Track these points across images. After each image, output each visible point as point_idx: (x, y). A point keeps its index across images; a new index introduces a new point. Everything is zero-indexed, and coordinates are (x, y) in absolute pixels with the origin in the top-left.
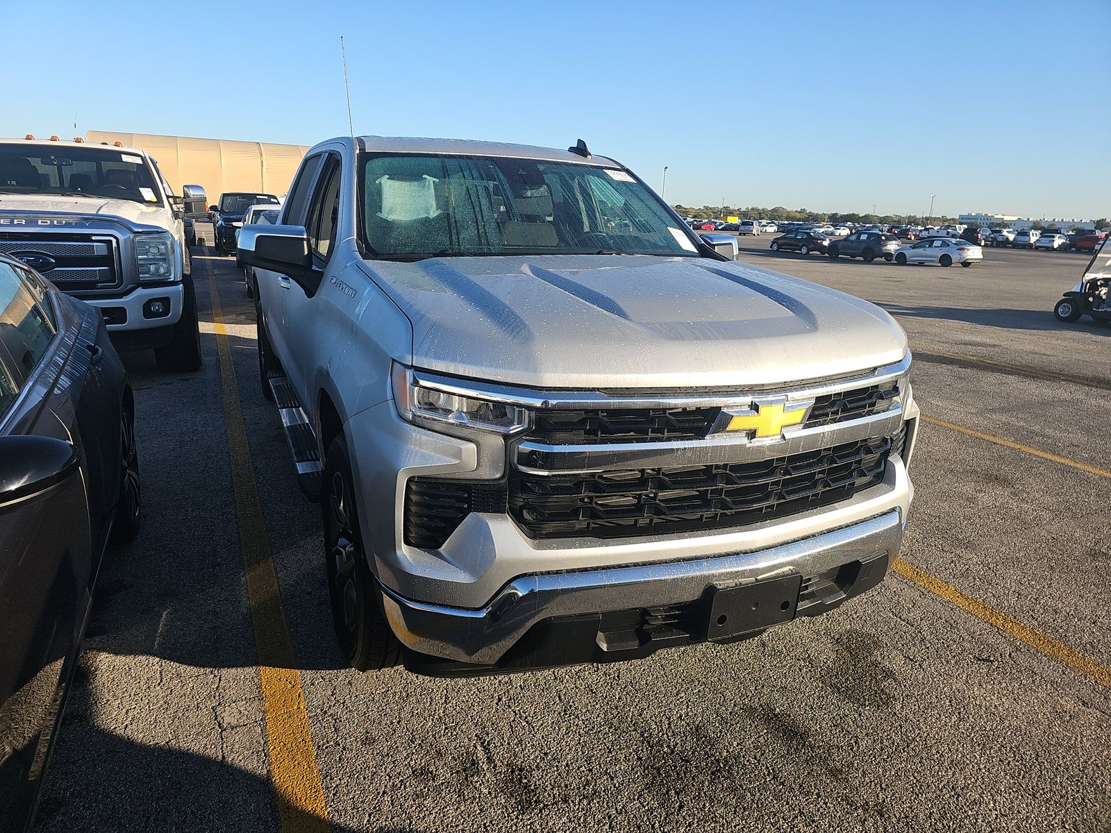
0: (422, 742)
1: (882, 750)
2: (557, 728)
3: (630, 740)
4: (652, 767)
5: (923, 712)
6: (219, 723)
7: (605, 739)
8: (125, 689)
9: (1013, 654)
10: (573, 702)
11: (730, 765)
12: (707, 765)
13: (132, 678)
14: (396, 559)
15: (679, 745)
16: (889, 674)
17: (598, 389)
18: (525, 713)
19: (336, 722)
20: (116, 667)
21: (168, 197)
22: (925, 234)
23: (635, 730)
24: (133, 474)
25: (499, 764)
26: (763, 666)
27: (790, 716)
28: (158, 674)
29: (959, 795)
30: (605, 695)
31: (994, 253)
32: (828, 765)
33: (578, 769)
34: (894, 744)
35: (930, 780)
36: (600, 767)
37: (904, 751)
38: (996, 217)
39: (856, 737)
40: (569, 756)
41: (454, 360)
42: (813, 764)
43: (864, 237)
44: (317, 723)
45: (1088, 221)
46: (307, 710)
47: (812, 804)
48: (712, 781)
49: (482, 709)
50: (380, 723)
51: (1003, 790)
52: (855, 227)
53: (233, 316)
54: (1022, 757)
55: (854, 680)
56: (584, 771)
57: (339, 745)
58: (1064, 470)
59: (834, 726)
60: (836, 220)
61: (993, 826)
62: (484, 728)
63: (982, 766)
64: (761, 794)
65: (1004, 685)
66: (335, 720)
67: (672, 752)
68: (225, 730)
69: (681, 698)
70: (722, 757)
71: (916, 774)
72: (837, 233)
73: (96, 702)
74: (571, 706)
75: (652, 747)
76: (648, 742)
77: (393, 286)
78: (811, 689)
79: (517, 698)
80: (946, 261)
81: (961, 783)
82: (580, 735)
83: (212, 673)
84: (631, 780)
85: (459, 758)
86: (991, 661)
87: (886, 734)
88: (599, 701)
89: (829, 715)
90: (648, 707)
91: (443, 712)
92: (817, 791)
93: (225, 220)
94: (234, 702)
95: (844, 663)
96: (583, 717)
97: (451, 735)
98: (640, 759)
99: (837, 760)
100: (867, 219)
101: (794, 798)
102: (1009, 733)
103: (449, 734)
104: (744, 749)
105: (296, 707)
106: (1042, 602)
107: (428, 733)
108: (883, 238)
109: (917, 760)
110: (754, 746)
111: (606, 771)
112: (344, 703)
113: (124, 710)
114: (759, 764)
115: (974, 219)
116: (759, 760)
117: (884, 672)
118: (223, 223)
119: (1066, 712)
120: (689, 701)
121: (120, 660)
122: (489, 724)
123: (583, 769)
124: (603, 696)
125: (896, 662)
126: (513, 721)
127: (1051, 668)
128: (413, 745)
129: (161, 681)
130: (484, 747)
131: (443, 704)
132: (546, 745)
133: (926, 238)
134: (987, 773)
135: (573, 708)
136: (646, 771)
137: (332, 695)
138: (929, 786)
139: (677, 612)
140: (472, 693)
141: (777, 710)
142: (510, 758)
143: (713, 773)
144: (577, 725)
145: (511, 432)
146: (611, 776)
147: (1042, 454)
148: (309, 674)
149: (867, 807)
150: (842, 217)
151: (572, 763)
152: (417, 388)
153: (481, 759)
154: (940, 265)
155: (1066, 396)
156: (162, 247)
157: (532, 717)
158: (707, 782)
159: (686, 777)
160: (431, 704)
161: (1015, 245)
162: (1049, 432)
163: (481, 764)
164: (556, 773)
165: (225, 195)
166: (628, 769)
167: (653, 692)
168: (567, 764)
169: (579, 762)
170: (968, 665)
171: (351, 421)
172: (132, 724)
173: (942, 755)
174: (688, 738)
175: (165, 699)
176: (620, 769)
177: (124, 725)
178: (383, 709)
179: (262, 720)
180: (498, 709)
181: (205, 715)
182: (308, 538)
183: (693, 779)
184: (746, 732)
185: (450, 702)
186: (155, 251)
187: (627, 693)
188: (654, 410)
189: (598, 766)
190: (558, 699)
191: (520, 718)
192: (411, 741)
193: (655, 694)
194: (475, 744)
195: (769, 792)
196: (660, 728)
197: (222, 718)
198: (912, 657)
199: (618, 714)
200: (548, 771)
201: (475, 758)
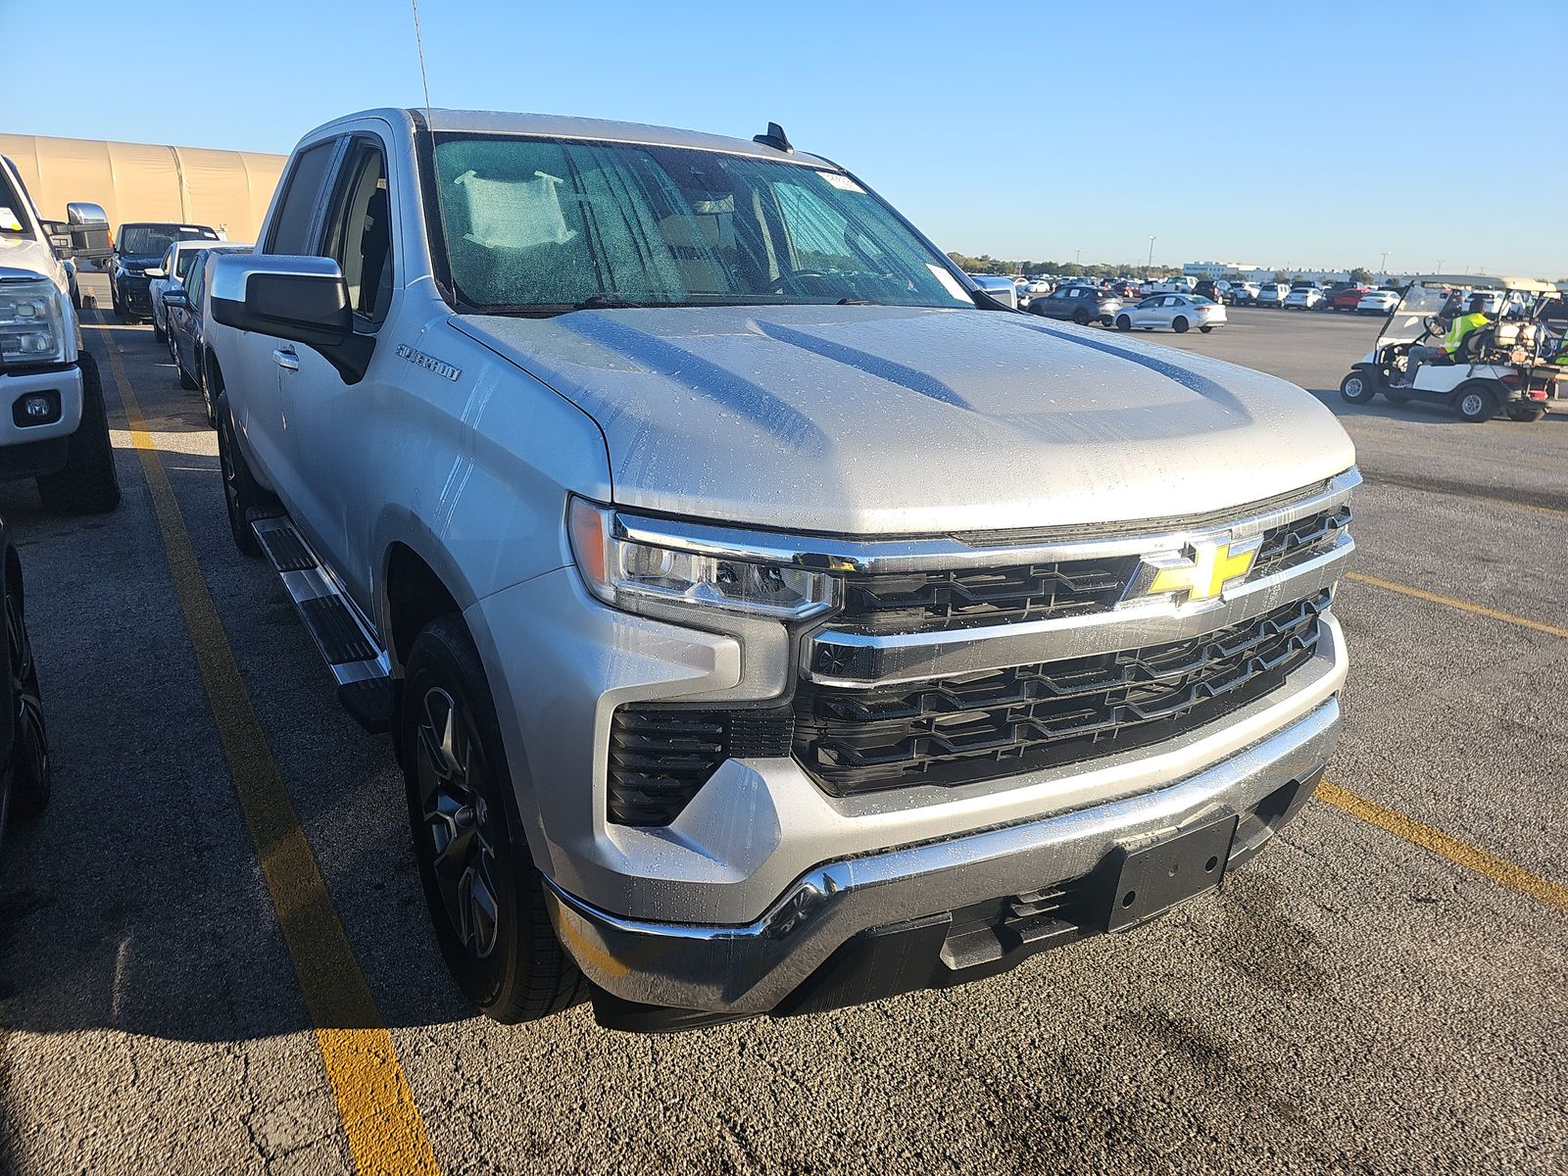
0: (631, 1139)
1: (1336, 1062)
2: (848, 1087)
3: (967, 1094)
4: (1012, 1135)
5: (1372, 992)
6: (259, 1146)
7: (928, 1096)
8: (71, 1098)
9: (1459, 887)
10: (862, 1037)
11: (1130, 1118)
12: (1095, 1121)
13: (80, 1076)
14: (595, 851)
15: (1043, 1093)
16: (1307, 937)
17: (950, 534)
18: (790, 1065)
19: (473, 1120)
20: (46, 1058)
21: (41, 223)
22: (1147, 289)
23: (970, 1074)
24: (32, 700)
25: (769, 1164)
26: (1129, 943)
27: (1191, 1022)
28: (129, 1065)
29: (1463, 1123)
30: (907, 1018)
31: (1236, 314)
32: (1271, 1098)
33: (899, 1155)
34: (1349, 1050)
35: (1417, 1103)
36: (933, 1146)
37: (1367, 1060)
38: (1229, 266)
39: (1294, 1045)
40: (879, 1135)
41: (693, 491)
42: (1248, 1099)
43: (1075, 293)
44: (439, 1127)
45: (1341, 272)
46: (416, 1103)
47: (1267, 1168)
48: (1110, 1149)
49: (718, 1066)
50: (550, 1112)
51: (1518, 1106)
52: (1055, 281)
53: (162, 420)
54: (1524, 1049)
55: (1263, 951)
56: (908, 1158)
57: (487, 1163)
58: (1430, 608)
59: (1259, 1030)
60: (1030, 271)
61: (1525, 1168)
62: (730, 1100)
63: (1478, 1071)
64: (1189, 1162)
65: (1463, 937)
66: (471, 1116)
67: (1037, 1106)
68: (273, 1159)
69: (1025, 1009)
70: (1113, 1105)
71: (1395, 1097)
72: (1034, 288)
73: (17, 1131)
74: (860, 1044)
75: (1004, 1101)
76: (996, 1093)
77: (537, 358)
78: (1209, 972)
79: (771, 1041)
80: (1180, 325)
81: (1460, 1102)
82: (886, 1094)
83: (229, 1053)
84: (987, 1165)
85: (700, 1161)
86: (1434, 901)
87: (1333, 1035)
88: (901, 1029)
89: (1245, 1013)
90: (980, 1032)
91: (655, 1080)
92: (1267, 1144)
93: (129, 266)
94: (281, 1103)
95: (1240, 925)
96: (884, 1061)
97: (677, 1119)
98: (990, 1124)
99: (1281, 1085)
100: (1067, 269)
101: (1239, 1162)
102: (1496, 1013)
103: (674, 1119)
104: (1142, 1088)
105: (395, 1101)
106: (1468, 803)
107: (637, 1122)
108: (1100, 294)
109: (1389, 1073)
110: (1155, 1080)
111: (944, 1153)
112: (479, 1082)
113: (75, 1141)
114: (1172, 1110)
115: (1203, 269)
116: (1170, 1102)
117: (1299, 933)
118: (126, 270)
119: (1556, 971)
120: (1038, 1013)
121: (52, 1043)
122: (735, 1092)
123: (906, 1154)
124: (905, 1020)
125: (1310, 917)
126: (774, 1082)
127: (1514, 902)
128: (617, 1148)
129: (137, 1075)
130: (737, 1135)
131: (650, 1065)
132: (838, 1118)
133: (1149, 295)
134: (1489, 1081)
135: (864, 1048)
136: (1006, 1145)
137: (456, 1070)
138: (1418, 1114)
139: (1060, 894)
140: (695, 1038)
141: (1171, 1013)
142: (785, 1149)
143: (1108, 1135)
144: (878, 1077)
145: (802, 615)
146: (954, 1162)
147: (1392, 586)
148: (407, 1035)
149: (1345, 1162)
150: (1036, 266)
151: (886, 1147)
152: (622, 543)
153: (736, 1160)
154: (1173, 330)
155: (1394, 504)
156: (40, 306)
157: (803, 1071)
158: (1103, 1152)
159: (1069, 1147)
160: (630, 1067)
161: (1260, 303)
162: (1391, 555)
163: (740, 1168)
164: (865, 1167)
165: (126, 227)
166: (977, 1144)
167: (980, 1004)
168: (879, 1149)
169: (898, 1142)
170: (1406, 910)
171: (485, 604)
172: (93, 1167)
173: (1420, 1061)
174: (1055, 1079)
175: (150, 1110)
176: (966, 1147)
177: (79, 1170)
178: (551, 1087)
179: (337, 1131)
180: (744, 1064)
181: (230, 1133)
182: (359, 788)
183: (1082, 1150)
184: (1136, 1056)
185: (662, 1059)
186: (29, 312)
187: (941, 1010)
188: (1037, 566)
189: (929, 1146)
190: (836, 1034)
191: (784, 1074)
192: (611, 1139)
193: (985, 1008)
194: (720, 1131)
195: (1199, 1157)
196: (1007, 1067)
197: (264, 1136)
198: (1329, 906)
199: (936, 1050)
200: (853, 1165)
201: (726, 1158)
